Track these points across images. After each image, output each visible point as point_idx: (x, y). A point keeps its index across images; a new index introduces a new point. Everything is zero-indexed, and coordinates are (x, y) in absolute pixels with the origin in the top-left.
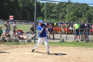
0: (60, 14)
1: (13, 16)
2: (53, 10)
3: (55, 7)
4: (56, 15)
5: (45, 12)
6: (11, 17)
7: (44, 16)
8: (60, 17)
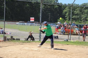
0: (83, 15)
1: (34, 18)
2: (75, 11)
3: (78, 9)
4: (78, 17)
5: (67, 14)
6: (32, 19)
7: (66, 18)
8: (82, 19)
